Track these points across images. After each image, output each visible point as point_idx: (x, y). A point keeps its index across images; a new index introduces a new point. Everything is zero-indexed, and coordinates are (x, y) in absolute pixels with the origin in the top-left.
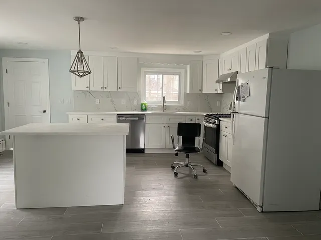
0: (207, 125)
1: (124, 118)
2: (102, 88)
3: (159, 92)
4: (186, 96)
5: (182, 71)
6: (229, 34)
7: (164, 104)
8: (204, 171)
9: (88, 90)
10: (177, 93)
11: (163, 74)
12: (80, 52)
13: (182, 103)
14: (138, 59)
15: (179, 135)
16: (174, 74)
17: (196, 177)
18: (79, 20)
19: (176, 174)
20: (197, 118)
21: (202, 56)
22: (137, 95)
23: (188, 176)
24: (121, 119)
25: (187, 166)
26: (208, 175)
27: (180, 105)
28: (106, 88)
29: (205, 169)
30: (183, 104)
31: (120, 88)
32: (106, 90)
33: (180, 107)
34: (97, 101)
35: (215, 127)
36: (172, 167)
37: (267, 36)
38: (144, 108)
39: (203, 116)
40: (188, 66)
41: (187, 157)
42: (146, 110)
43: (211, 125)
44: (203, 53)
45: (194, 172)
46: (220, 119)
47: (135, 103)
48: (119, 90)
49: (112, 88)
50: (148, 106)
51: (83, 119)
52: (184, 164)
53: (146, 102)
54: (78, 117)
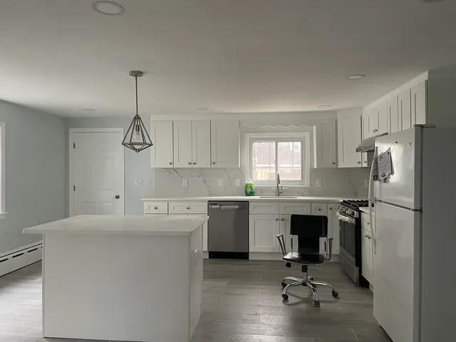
0: (342, 217)
1: (218, 206)
2: (190, 163)
3: (272, 165)
4: (313, 172)
5: (307, 135)
6: (359, 77)
7: (279, 185)
8: (335, 295)
9: (171, 166)
10: (300, 165)
11: (277, 140)
12: (137, 118)
13: (307, 183)
14: (239, 121)
15: (293, 233)
16: (293, 140)
17: (317, 303)
18: (137, 74)
19: (285, 297)
20: (329, 206)
21: (334, 112)
22: (240, 172)
23: (305, 301)
24: (213, 206)
25: (304, 284)
26: (340, 301)
27: (306, 186)
28: (195, 163)
29: (336, 290)
30: (309, 184)
31: (214, 163)
32: (194, 166)
33: (305, 188)
34: (185, 181)
35: (354, 221)
36: (283, 284)
37: (424, 76)
38: (249, 190)
39: (338, 203)
40: (314, 127)
41: (305, 269)
42: (252, 194)
43: (347, 219)
44: (333, 107)
45: (316, 296)
46: (360, 208)
47: (237, 183)
48: (213, 166)
49: (203, 163)
50: (256, 188)
51: (163, 207)
52: (301, 280)
53: (251, 182)
54: (156, 204)
